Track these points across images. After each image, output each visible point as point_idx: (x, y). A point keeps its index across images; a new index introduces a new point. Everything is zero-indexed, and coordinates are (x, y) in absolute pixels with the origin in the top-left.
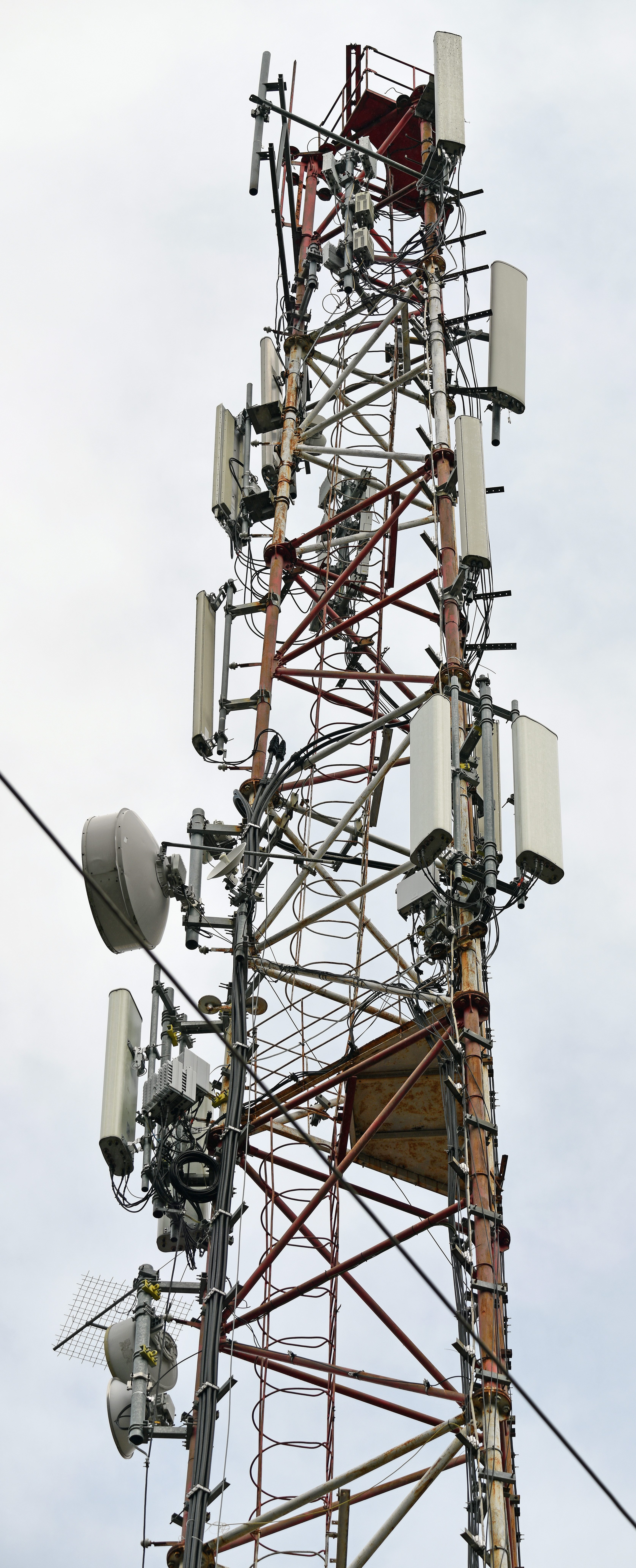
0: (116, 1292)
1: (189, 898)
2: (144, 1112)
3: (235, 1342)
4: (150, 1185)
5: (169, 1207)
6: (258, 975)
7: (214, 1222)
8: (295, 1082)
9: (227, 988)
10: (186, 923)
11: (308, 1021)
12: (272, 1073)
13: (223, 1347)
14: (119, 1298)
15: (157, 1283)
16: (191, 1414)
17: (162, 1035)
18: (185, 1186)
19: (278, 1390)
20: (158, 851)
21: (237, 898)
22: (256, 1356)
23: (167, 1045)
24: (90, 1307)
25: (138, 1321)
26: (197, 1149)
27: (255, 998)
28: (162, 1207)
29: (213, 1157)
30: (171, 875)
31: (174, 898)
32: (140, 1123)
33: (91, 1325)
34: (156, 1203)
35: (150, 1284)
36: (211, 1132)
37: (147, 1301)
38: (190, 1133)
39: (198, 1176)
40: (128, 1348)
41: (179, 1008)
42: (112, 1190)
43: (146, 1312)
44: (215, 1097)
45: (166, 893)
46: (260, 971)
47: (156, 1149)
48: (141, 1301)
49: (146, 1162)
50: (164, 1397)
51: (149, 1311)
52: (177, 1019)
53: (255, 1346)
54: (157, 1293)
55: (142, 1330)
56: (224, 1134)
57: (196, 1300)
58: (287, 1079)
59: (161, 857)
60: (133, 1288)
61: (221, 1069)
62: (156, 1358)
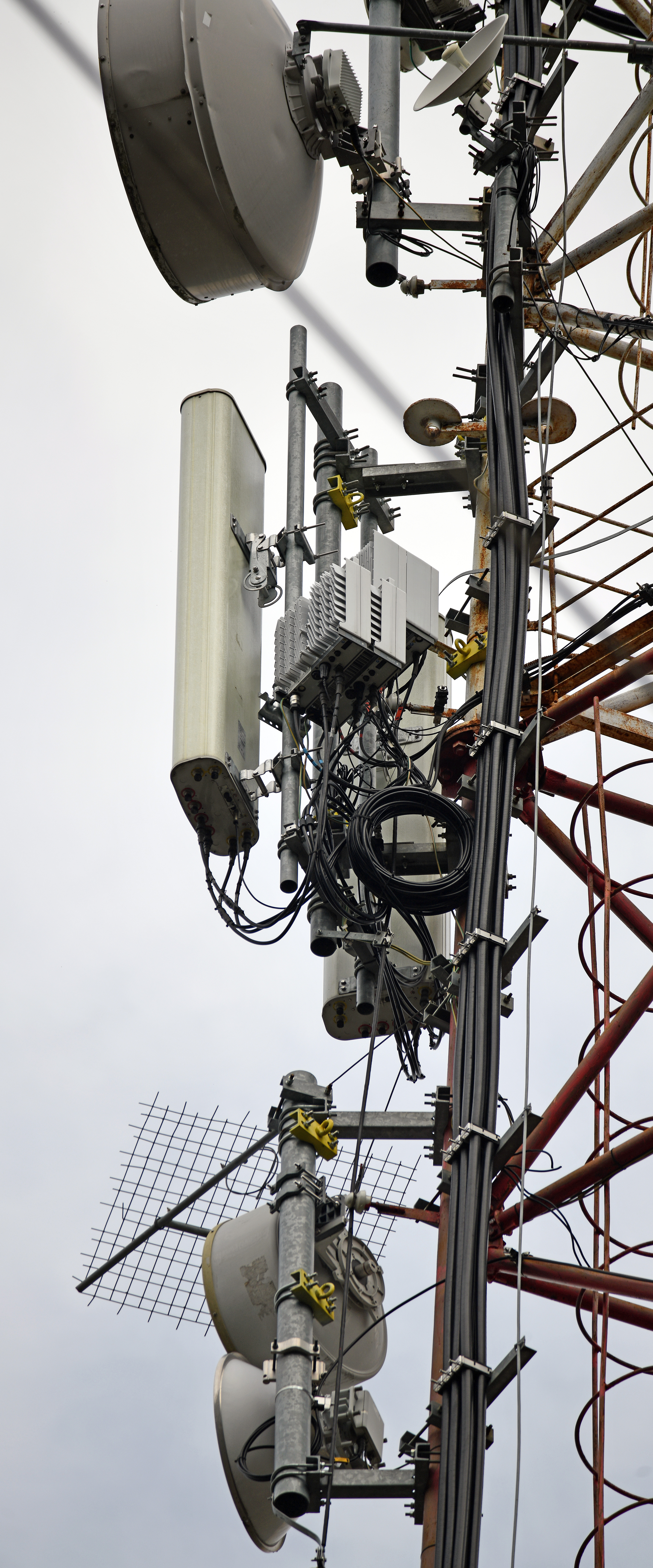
1: (369, 158)
2: (280, 694)
3: (526, 1257)
4: (302, 875)
5: (351, 928)
6: (550, 344)
7: (464, 961)
8: (652, 608)
9: (473, 379)
10: (365, 220)
12: (595, 585)
13: (496, 1270)
14: (234, 1157)
15: (327, 1116)
16: (425, 1436)
17: (318, 502)
18: (388, 874)
19: (637, 1371)
20: (289, 45)
21: (489, 155)
22: (579, 1287)
23: (329, 526)
24: (163, 1182)
25: (283, 1213)
26: (414, 783)
27: (544, 400)
28: (333, 930)
29: (456, 801)
30: (323, 101)
31: (334, 160)
32: (271, 723)
33: (169, 1227)
34: (319, 920)
35: (310, 1119)
36: (449, 738)
37: (304, 1163)
38: (396, 744)
39: (420, 850)
40: (263, 1279)
41: (356, 430)
42: (208, 891)
43: (304, 1189)
44: (453, 651)
45: (314, 147)
46: (555, 334)
47: (312, 786)
48: (289, 1162)
49: (290, 819)
50: (356, 1398)
51: (311, 1187)
52: (353, 459)
53: (578, 1264)
54: (330, 1142)
55: (296, 1234)
56: (480, 743)
57: (426, 1156)
58: (632, 599)
59: (297, 58)
60: (270, 1131)
61: (467, 582)
62: (332, 1301)
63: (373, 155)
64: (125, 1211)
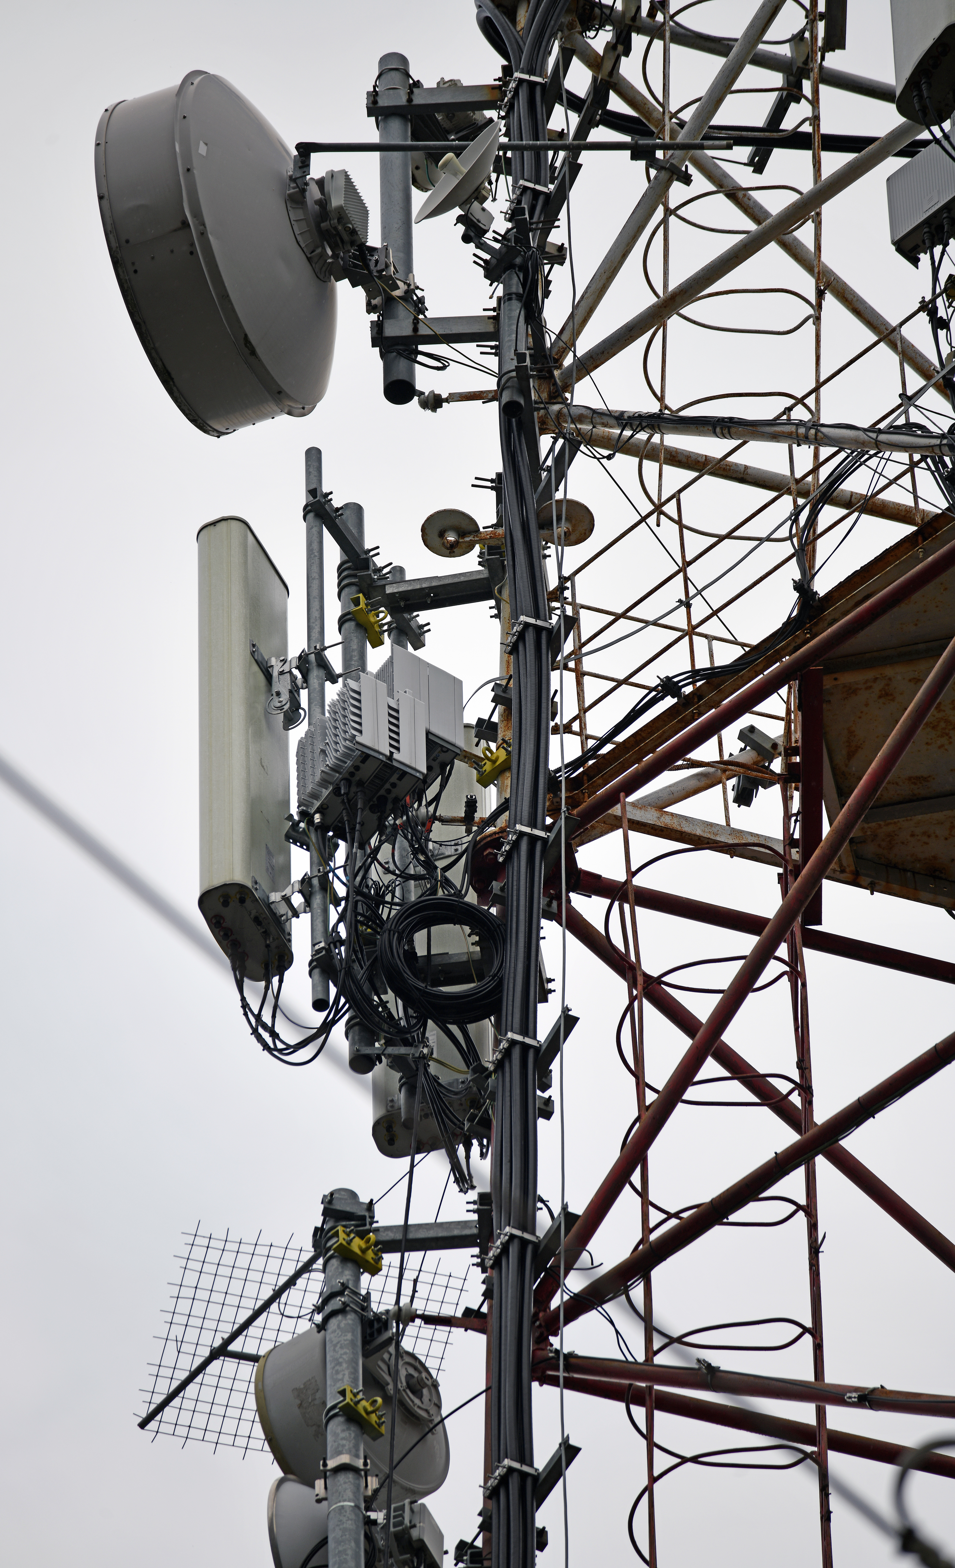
0: (273, 1265)
1: (380, 277)
2: (303, 814)
3: (570, 1356)
4: (335, 992)
5: (389, 1043)
6: (564, 445)
7: (500, 1065)
8: (675, 700)
9: (492, 488)
10: (379, 338)
11: (695, 544)
12: (619, 683)
13: (544, 1372)
14: (282, 1280)
15: (369, 1231)
16: (479, 1543)
17: (342, 621)
18: (424, 986)
19: (684, 1460)
20: (289, 168)
21: (494, 261)
22: (627, 1382)
23: (354, 645)
24: (214, 1311)
25: (329, 1331)
26: (446, 892)
27: (559, 502)
28: (371, 1046)
29: (489, 909)
30: (328, 222)
31: (346, 282)
32: (298, 844)
33: (225, 1356)
34: (357, 1038)
35: (352, 1235)
36: (479, 846)
37: (348, 1280)
38: (427, 856)
39: (454, 960)
40: (315, 1399)
41: (378, 547)
42: (244, 1017)
43: (348, 1305)
44: (482, 759)
45: (324, 269)
46: (567, 436)
47: (343, 903)
48: (333, 1280)
49: (320, 937)
50: (412, 1510)
51: (356, 1303)
52: (376, 577)
53: (624, 1359)
54: (374, 1257)
55: (342, 1352)
56: (508, 848)
57: (473, 1265)
58: (654, 693)
59: (299, 181)
60: (315, 1251)
61: (493, 690)
62: (382, 1416)
63: (384, 273)
64: (179, 1344)
